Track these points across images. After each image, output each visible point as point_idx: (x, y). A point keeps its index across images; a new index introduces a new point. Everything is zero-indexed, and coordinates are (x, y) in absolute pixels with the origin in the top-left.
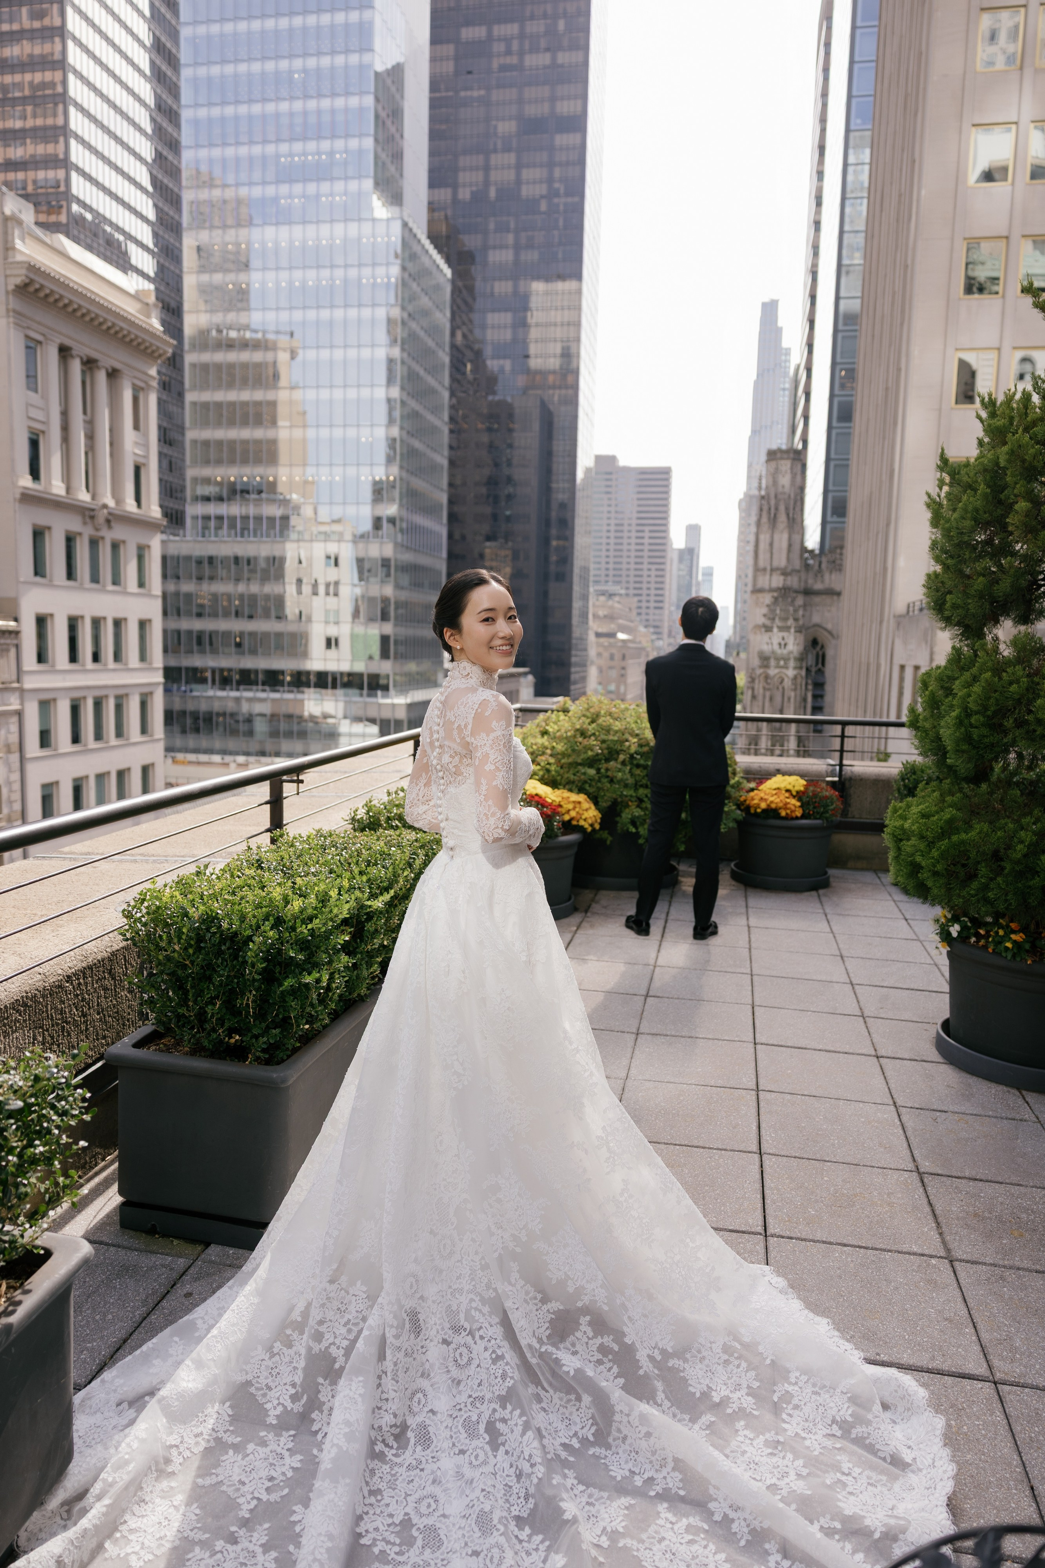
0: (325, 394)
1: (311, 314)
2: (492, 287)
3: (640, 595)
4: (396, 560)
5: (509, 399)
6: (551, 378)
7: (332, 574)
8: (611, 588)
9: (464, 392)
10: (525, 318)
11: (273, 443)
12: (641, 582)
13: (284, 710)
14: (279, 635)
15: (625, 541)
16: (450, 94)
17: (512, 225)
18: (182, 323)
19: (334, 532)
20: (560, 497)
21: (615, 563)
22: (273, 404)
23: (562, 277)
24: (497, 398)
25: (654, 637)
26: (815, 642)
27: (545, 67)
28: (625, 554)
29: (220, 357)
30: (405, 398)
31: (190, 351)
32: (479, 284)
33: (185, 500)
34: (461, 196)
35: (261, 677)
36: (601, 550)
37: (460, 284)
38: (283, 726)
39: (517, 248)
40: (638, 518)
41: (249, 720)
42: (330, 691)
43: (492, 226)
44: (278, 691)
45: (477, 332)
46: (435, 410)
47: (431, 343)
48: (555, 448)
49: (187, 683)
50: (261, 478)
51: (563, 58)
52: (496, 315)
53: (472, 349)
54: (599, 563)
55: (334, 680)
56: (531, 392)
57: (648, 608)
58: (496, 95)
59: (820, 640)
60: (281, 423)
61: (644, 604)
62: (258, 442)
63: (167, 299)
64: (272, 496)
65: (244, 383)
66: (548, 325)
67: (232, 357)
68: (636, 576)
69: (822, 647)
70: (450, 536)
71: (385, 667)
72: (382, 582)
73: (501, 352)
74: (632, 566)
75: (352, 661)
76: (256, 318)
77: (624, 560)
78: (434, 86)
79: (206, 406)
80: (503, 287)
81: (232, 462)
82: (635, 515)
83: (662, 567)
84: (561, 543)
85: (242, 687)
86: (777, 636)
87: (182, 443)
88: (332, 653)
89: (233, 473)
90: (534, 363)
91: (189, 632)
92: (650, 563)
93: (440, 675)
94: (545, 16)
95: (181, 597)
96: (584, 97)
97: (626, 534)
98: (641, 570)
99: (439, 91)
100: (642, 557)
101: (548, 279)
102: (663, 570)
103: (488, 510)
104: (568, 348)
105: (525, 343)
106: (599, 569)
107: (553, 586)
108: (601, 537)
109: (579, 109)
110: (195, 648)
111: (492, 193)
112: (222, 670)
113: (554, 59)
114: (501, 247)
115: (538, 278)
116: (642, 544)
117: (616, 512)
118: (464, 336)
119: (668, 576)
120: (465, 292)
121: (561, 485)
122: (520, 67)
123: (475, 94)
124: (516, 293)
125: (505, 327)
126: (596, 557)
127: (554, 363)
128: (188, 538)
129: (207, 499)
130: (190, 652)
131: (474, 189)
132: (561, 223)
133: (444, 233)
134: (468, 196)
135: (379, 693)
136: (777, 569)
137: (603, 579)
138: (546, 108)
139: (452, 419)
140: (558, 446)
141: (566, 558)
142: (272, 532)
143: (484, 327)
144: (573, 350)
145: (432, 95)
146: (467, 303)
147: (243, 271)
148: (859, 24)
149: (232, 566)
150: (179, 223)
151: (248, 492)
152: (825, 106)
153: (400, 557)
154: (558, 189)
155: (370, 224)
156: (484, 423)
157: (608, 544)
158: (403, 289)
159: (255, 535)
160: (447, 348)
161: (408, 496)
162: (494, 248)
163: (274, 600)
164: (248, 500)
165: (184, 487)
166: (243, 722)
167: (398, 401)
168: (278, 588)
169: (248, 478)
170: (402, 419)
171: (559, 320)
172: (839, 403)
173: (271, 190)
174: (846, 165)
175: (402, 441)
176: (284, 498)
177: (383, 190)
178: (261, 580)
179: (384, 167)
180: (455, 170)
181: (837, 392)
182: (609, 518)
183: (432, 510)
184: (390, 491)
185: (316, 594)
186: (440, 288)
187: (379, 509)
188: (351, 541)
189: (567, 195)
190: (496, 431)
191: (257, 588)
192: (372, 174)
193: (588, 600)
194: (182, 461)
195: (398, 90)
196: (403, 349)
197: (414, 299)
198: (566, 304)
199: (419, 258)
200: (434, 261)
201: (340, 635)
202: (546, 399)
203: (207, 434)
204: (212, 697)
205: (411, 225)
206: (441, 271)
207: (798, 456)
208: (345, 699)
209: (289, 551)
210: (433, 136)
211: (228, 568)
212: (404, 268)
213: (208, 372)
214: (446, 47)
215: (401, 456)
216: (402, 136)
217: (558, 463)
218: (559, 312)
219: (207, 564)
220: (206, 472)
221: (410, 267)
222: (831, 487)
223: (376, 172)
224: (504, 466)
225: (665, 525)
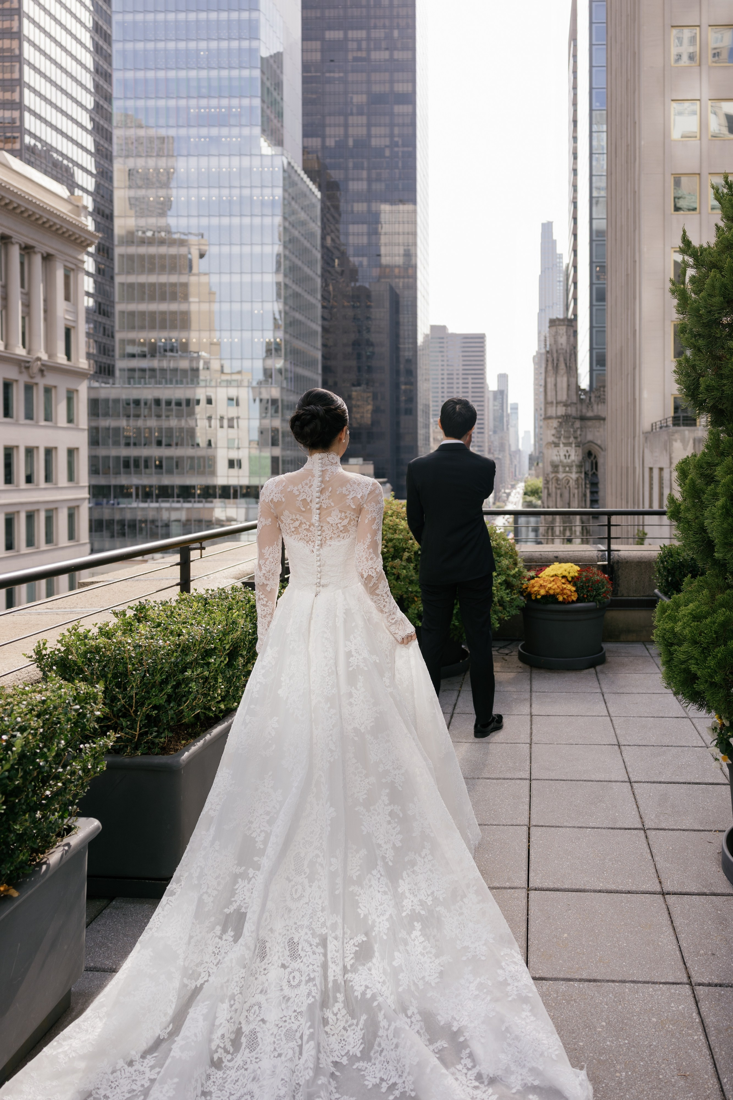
0: (226, 278)
1: (215, 221)
2: (352, 207)
4: (282, 401)
5: (367, 285)
6: (397, 271)
7: (232, 412)
9: (332, 279)
10: (377, 228)
11: (186, 314)
13: (195, 516)
14: (192, 458)
15: (455, 386)
16: (319, 74)
17: (366, 165)
18: (113, 225)
19: (234, 381)
20: (407, 354)
22: (186, 285)
23: (402, 201)
24: (358, 284)
26: (590, 454)
27: (386, 60)
29: (142, 250)
30: (288, 283)
31: (119, 245)
32: (342, 204)
33: (113, 356)
34: (328, 143)
36: (438, 392)
37: (329, 204)
38: (194, 529)
39: (369, 180)
40: (464, 370)
41: (167, 525)
42: (232, 501)
43: (351, 165)
44: (190, 502)
45: (342, 238)
46: (312, 292)
47: (308, 245)
48: (401, 320)
49: (115, 497)
50: (176, 340)
51: (398, 55)
52: (356, 226)
53: (338, 249)
54: (437, 401)
55: (236, 491)
56: (383, 280)
58: (351, 77)
59: (593, 452)
60: (191, 299)
62: (173, 313)
63: (102, 208)
64: (185, 354)
65: (163, 269)
66: (393, 234)
67: (152, 250)
69: (595, 457)
72: (272, 416)
73: (360, 252)
75: (250, 477)
76: (172, 221)
78: (306, 67)
79: (131, 286)
80: (360, 207)
81: (153, 327)
82: (462, 367)
83: (481, 403)
84: (408, 387)
85: (160, 500)
86: (563, 450)
87: (113, 314)
88: (234, 471)
89: (153, 336)
90: (385, 260)
91: (118, 458)
94: (384, 27)
95: (111, 431)
96: (414, 82)
97: (455, 381)
99: (310, 72)
101: (392, 202)
102: (483, 406)
103: (353, 363)
104: (409, 250)
105: (378, 246)
107: (403, 419)
108: (437, 383)
109: (410, 89)
110: (122, 470)
111: (351, 142)
112: (144, 487)
113: (391, 55)
114: (358, 179)
115: (386, 201)
116: (467, 388)
117: (448, 365)
118: (333, 240)
119: (486, 410)
120: (332, 209)
121: (407, 346)
122: (367, 59)
123: (336, 75)
124: (369, 211)
125: (362, 235)
126: (433, 397)
127: (399, 260)
128: (117, 386)
129: (133, 356)
130: (117, 473)
131: (337, 139)
132: (400, 165)
133: (316, 168)
134: (333, 144)
136: (561, 402)
138: (387, 88)
139: (323, 297)
140: (404, 318)
141: (412, 398)
142: (184, 380)
143: (347, 234)
144: (412, 251)
145: (305, 74)
146: (334, 217)
147: (161, 188)
148: (594, 42)
149: (153, 406)
150: (111, 153)
151: (165, 351)
152: (575, 95)
153: (285, 398)
154: (397, 142)
155: (259, 158)
156: (349, 302)
157: (443, 388)
158: (284, 205)
159: (171, 382)
160: (319, 247)
161: (291, 354)
162: (353, 180)
163: (187, 431)
164: (165, 356)
165: (113, 346)
166: (162, 527)
167: (282, 284)
168: (191, 423)
169: (166, 340)
170: (286, 298)
171: (401, 230)
172: (597, 289)
173: (183, 132)
174: (591, 132)
175: (286, 313)
176: (195, 355)
177: (268, 136)
178: (177, 416)
179: (269, 120)
180: (323, 126)
181: (594, 281)
182: (443, 370)
183: (310, 364)
184: (278, 349)
185: (222, 427)
186: (313, 206)
187: (270, 363)
188: (248, 387)
189: (404, 146)
190: (358, 307)
191: (173, 423)
192: (260, 123)
193: (429, 428)
194: (113, 327)
195: (278, 67)
196: (285, 247)
197: (293, 213)
198: (405, 220)
199: (296, 184)
200: (308, 186)
201: (240, 457)
202: (394, 285)
203: (132, 307)
204: (135, 508)
205: (290, 160)
206: (313, 193)
207: (571, 323)
208: (245, 506)
209: (201, 394)
210: (307, 102)
211: (150, 408)
212: (285, 190)
213: (133, 261)
214: (314, 43)
215: (285, 324)
216: (282, 99)
217: (404, 330)
218: (401, 225)
219: (132, 405)
220: (132, 335)
221: (290, 190)
222: (594, 346)
223: (262, 122)
224: (364, 332)
225: (482, 374)
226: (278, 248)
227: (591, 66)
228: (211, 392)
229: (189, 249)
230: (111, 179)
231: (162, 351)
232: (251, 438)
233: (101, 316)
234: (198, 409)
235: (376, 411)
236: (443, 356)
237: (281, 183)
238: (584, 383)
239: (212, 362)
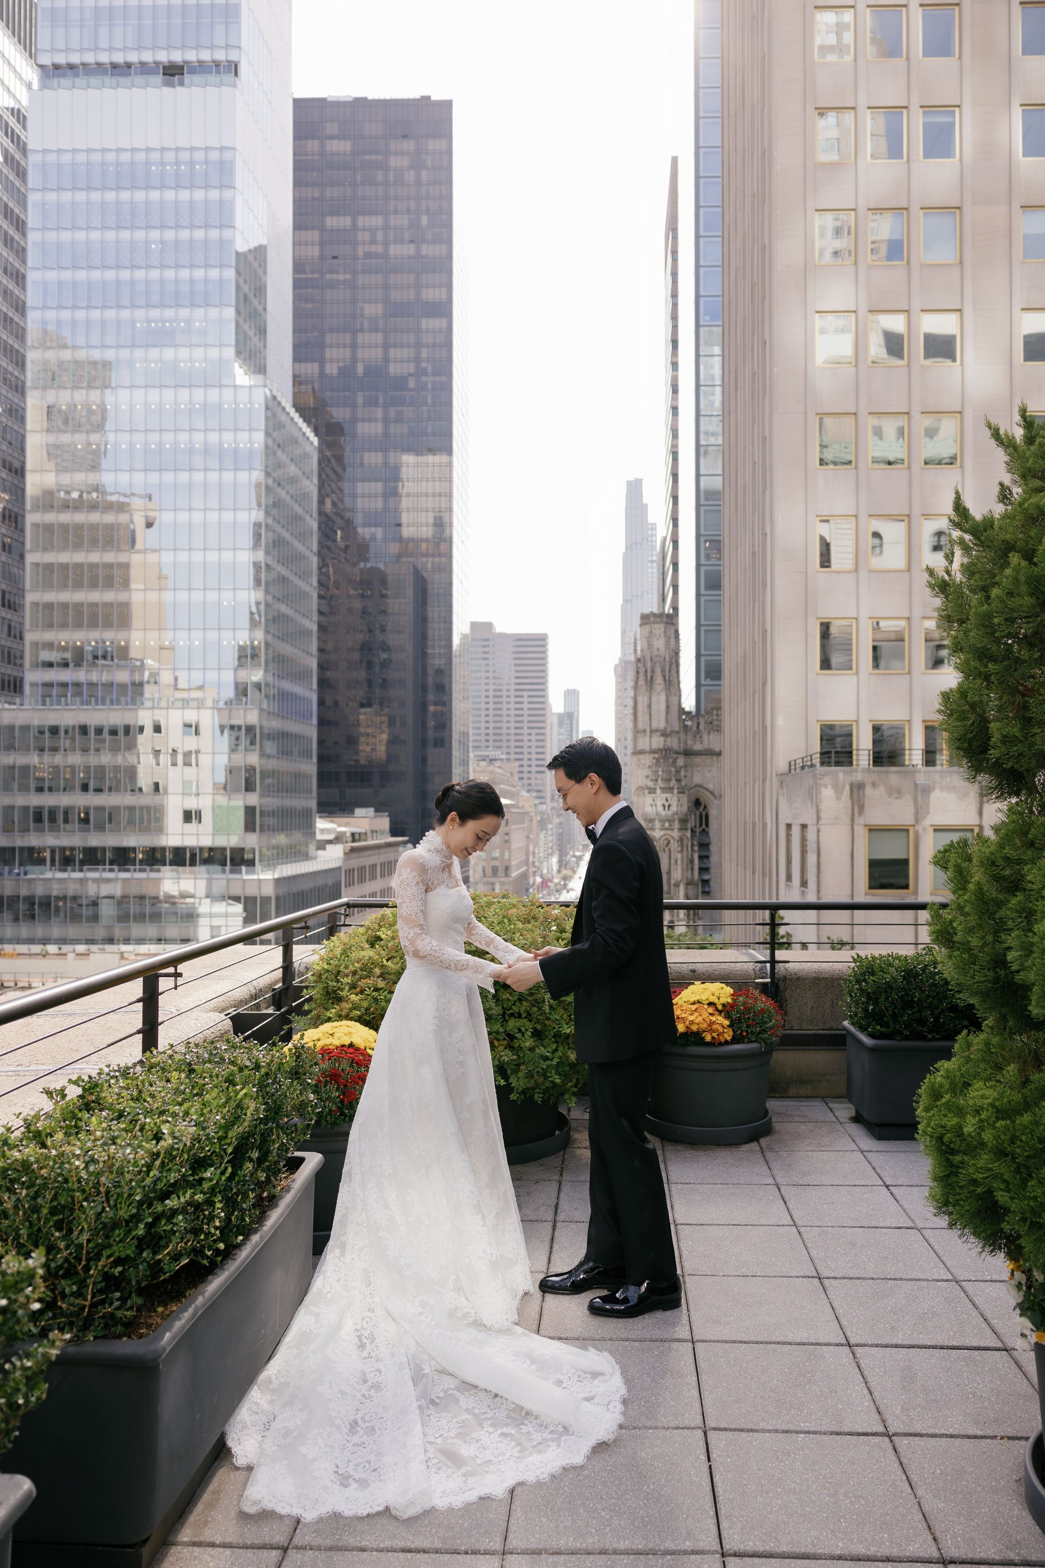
0: (183, 557)
1: (168, 477)
2: (362, 458)
3: (522, 760)
4: (261, 727)
5: (382, 566)
6: (424, 546)
7: (190, 743)
8: (492, 753)
9: (333, 558)
10: (396, 488)
11: (125, 606)
12: (522, 747)
13: (135, 891)
14: (131, 809)
15: (504, 706)
16: (316, 276)
17: (381, 401)
18: (24, 483)
19: (194, 699)
20: (436, 662)
21: (495, 728)
22: (126, 566)
23: (431, 451)
24: (369, 565)
25: (537, 801)
26: (697, 803)
27: (409, 257)
28: (505, 719)
29: (65, 518)
30: (270, 563)
31: (32, 511)
32: (347, 454)
33: (21, 665)
34: (328, 371)
35: (108, 855)
36: (480, 716)
37: (328, 454)
38: (133, 909)
39: (386, 421)
40: (517, 684)
41: (95, 904)
42: (188, 868)
43: (360, 400)
44: (128, 870)
45: (347, 501)
46: (304, 576)
47: (299, 510)
48: (430, 614)
49: (21, 865)
50: (112, 643)
51: (425, 250)
52: (366, 484)
53: (342, 517)
54: (479, 728)
55: (193, 856)
56: (404, 559)
57: (529, 772)
58: (361, 280)
59: (702, 800)
60: (134, 586)
61: (526, 769)
62: (109, 605)
63: (10, 459)
64: (123, 663)
65: (94, 544)
66: (418, 495)
67: (80, 518)
68: (516, 741)
69: (705, 807)
70: (321, 702)
71: (252, 841)
72: (246, 750)
73: (373, 520)
74: (513, 731)
75: (213, 835)
76: (107, 479)
77: (504, 725)
78: (298, 266)
79: (49, 567)
80: (373, 458)
81: (78, 625)
82: (514, 681)
83: (542, 731)
84: (438, 708)
85: (85, 868)
86: (660, 798)
87: (22, 606)
88: (192, 827)
89: (79, 637)
90: (407, 531)
91: (26, 809)
92: (529, 728)
93: (312, 848)
94: (408, 211)
95: (16, 771)
96: (449, 286)
97: (505, 700)
98: (522, 734)
99: (304, 273)
100: (522, 722)
101: (417, 451)
102: (543, 734)
103: (362, 674)
104: (441, 518)
105: (397, 511)
106: (479, 734)
107: (432, 753)
108: (480, 703)
109: (444, 296)
110: (32, 824)
111: (360, 369)
112: (63, 849)
113: (418, 250)
114: (370, 420)
115: (408, 450)
116: (522, 709)
117: (494, 678)
118: (334, 504)
119: (548, 740)
120: (333, 461)
121: (437, 651)
122: (385, 256)
123: (341, 277)
124: (386, 464)
125: (376, 496)
126: (474, 722)
127: (427, 532)
128: (26, 707)
129: (50, 665)
130: (26, 830)
131: (342, 364)
132: (429, 400)
133: (312, 406)
134: (335, 371)
135: (244, 868)
136: (657, 731)
137: (483, 744)
138: (412, 294)
139: (321, 585)
140: (433, 612)
141: (444, 724)
142: (123, 699)
143: (354, 496)
144: (446, 520)
145: (297, 276)
146: (335, 472)
147: (94, 431)
148: (702, 233)
149: (77, 736)
150: (24, 383)
151: (96, 657)
152: (675, 305)
153: (265, 723)
154: (426, 369)
155: (232, 390)
156: (355, 590)
157: (487, 709)
158: (267, 455)
159: (104, 703)
160: (315, 514)
161: (274, 661)
162: (363, 420)
163: (125, 771)
164: (95, 665)
165: (23, 652)
166: (87, 905)
167: (263, 565)
168: (131, 759)
169: (97, 643)
170: (267, 584)
171: (430, 490)
172: (706, 572)
173: (125, 354)
174: (698, 356)
175: (267, 605)
176: (138, 663)
177: (245, 359)
178: (110, 750)
179: (246, 338)
180: (322, 346)
181: (703, 562)
182: (487, 684)
183: (300, 676)
184: (254, 656)
185: (174, 764)
186: (306, 456)
187: (243, 675)
188: (213, 708)
189: (434, 374)
190: (368, 597)
191: (106, 759)
192: (233, 343)
193: (468, 765)
194: (22, 624)
195: (260, 266)
196: (267, 513)
197: (279, 466)
198: (436, 476)
199: (284, 427)
200: (300, 429)
201: (200, 807)
202: (419, 566)
203: (51, 596)
204: (50, 880)
205: (275, 393)
206: (308, 438)
207: (671, 620)
208: (206, 876)
209: (145, 718)
210: (298, 314)
211: (73, 739)
212: (268, 434)
213: (52, 533)
214: (309, 233)
215: (266, 620)
216: (265, 309)
217: (434, 630)
218: (430, 483)
219: (47, 734)
220: (49, 636)
221: (275, 434)
222: (703, 652)
223: (237, 341)
224: (378, 632)
225: (543, 690)
226: (258, 515)
227: (698, 266)
228: (160, 716)
229: (131, 515)
230: (22, 420)
231: (90, 657)
232: (216, 781)
233: (6, 609)
234: (141, 739)
235: (393, 741)
236: (487, 665)
237: (262, 425)
238: (689, 702)
239: (162, 673)
